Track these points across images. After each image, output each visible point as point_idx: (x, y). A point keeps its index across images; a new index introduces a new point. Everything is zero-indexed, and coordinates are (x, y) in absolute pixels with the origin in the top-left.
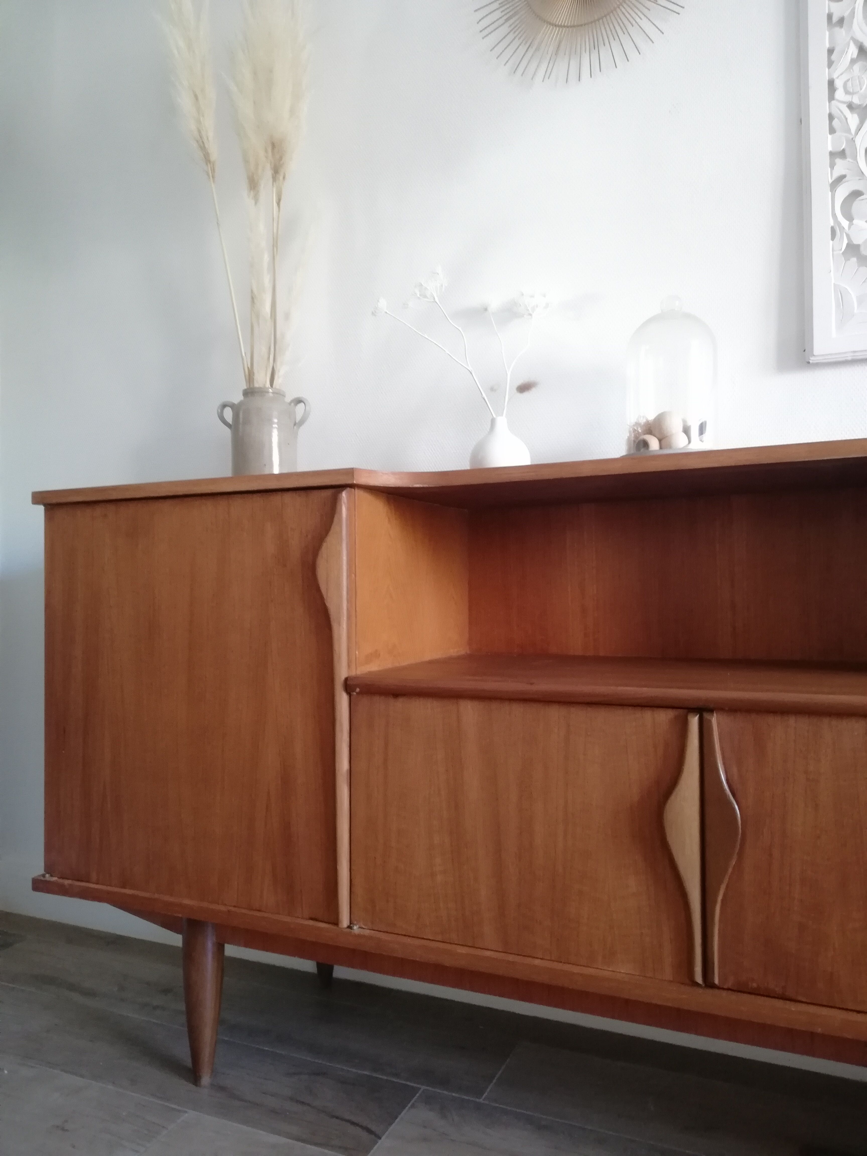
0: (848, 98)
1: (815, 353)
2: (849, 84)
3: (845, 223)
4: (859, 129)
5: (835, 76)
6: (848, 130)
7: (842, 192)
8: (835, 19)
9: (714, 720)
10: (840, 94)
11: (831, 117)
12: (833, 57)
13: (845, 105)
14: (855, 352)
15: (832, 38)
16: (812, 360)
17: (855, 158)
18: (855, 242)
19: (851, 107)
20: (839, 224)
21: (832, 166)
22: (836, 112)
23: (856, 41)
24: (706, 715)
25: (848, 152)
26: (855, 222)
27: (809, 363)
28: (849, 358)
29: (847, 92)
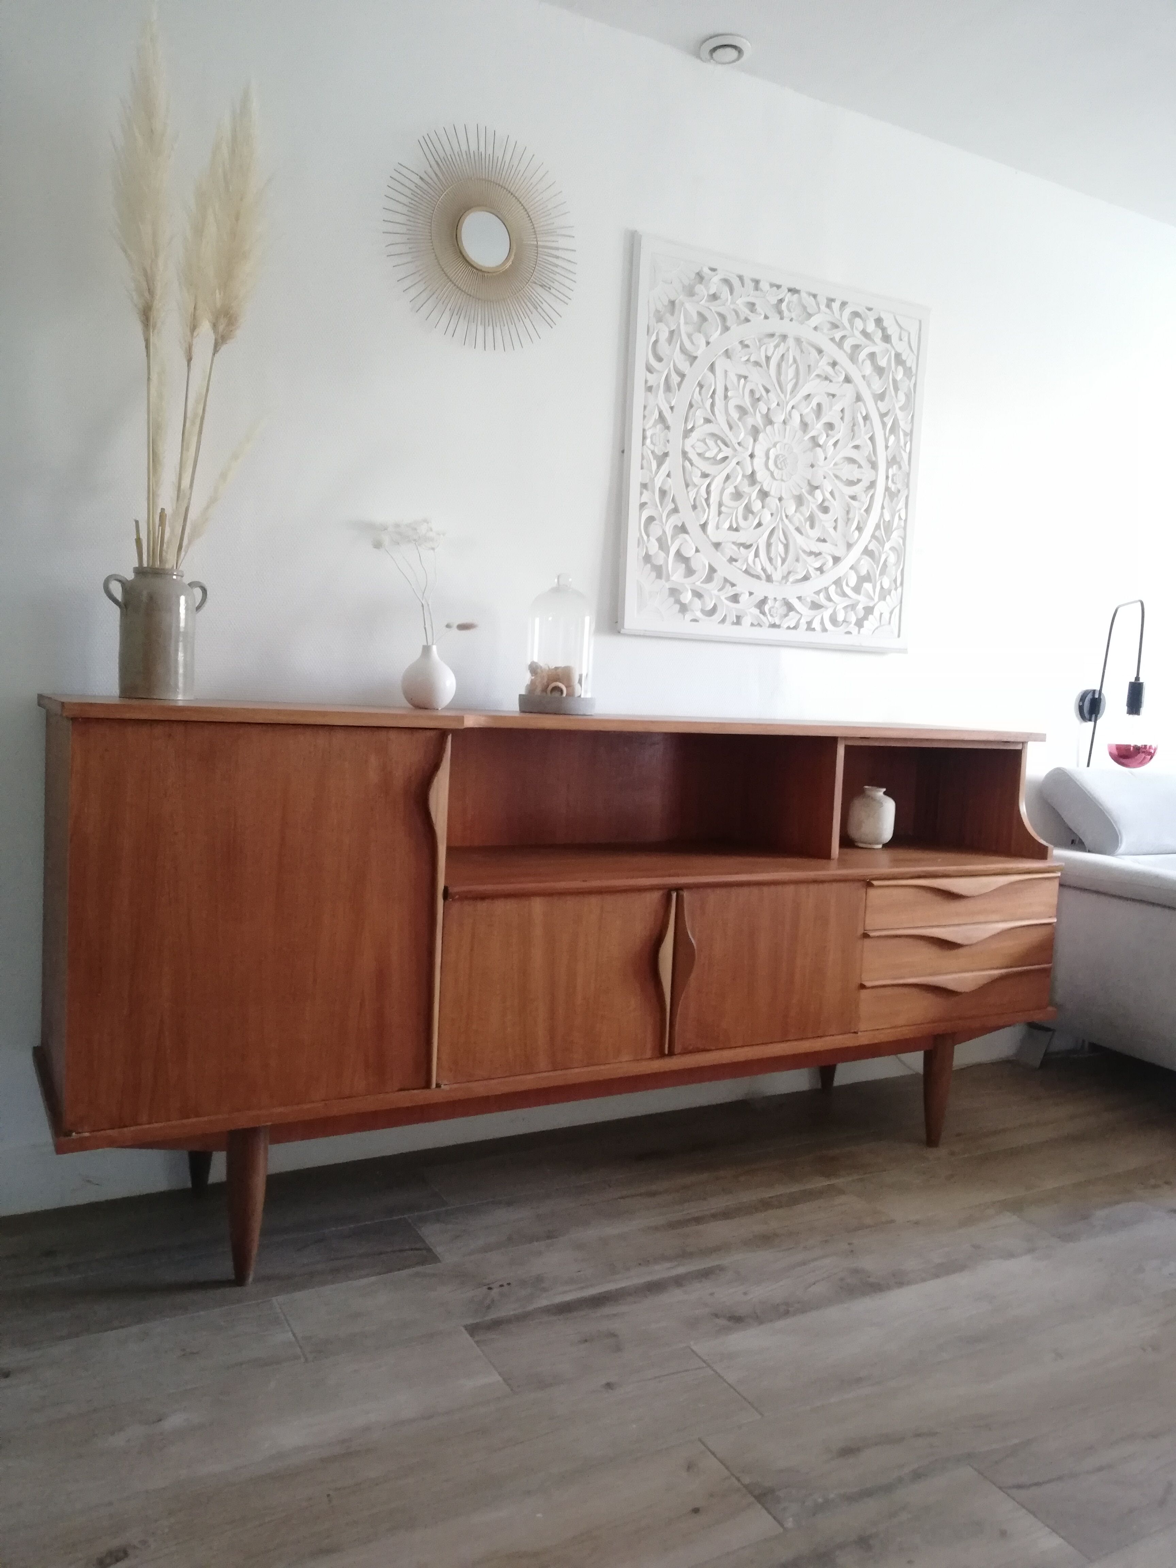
0: (652, 447)
1: (625, 627)
2: (654, 437)
3: (645, 537)
4: (657, 473)
5: (646, 428)
6: (651, 471)
7: (645, 514)
8: (649, 384)
9: (686, 894)
10: (648, 441)
11: (643, 458)
12: (647, 413)
13: (650, 452)
14: (646, 631)
15: (646, 399)
16: (622, 631)
17: (654, 493)
18: (650, 553)
19: (653, 452)
20: (642, 537)
21: (641, 494)
22: (645, 454)
23: (659, 408)
24: (681, 892)
25: (649, 486)
26: (650, 538)
27: (619, 632)
28: (642, 634)
29: (652, 442)
